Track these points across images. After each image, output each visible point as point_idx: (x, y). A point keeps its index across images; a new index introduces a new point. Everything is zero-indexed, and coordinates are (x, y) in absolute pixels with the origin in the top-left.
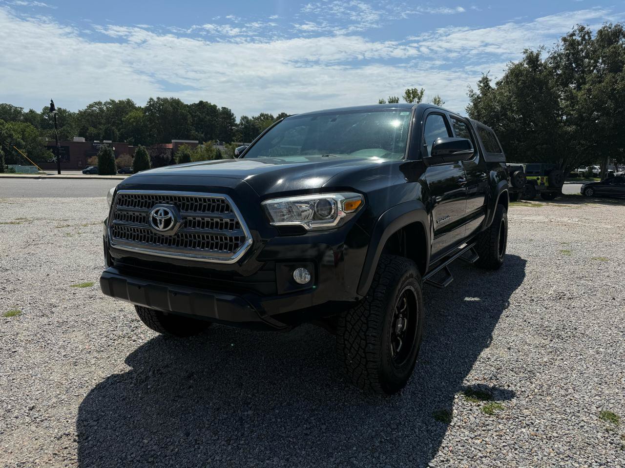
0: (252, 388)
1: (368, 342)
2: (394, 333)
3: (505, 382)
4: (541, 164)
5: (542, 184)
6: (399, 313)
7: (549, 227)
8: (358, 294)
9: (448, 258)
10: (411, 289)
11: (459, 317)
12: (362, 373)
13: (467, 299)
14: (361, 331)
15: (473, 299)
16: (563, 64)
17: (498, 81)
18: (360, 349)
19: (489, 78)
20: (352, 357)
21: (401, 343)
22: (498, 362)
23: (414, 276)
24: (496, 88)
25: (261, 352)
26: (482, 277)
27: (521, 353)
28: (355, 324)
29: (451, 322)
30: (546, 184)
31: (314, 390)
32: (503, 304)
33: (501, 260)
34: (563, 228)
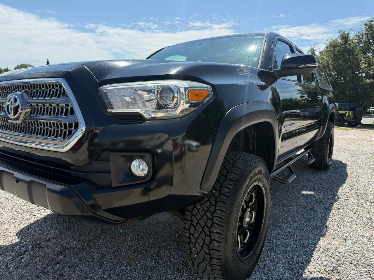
0: (110, 268)
1: (212, 238)
2: (241, 227)
3: (346, 277)
4: (349, 103)
5: (349, 116)
6: (247, 207)
7: (359, 142)
8: (201, 189)
9: (290, 159)
10: (259, 184)
11: (299, 207)
12: (206, 268)
13: (304, 192)
14: (206, 226)
15: (309, 193)
16: (364, 40)
17: (320, 51)
18: (205, 244)
19: (315, 49)
20: (197, 252)
21: (248, 234)
22: (337, 254)
23: (263, 172)
24: (319, 55)
25: (130, 232)
26: (315, 175)
27: (356, 245)
28: (200, 219)
29: (292, 211)
30: (352, 116)
31: (166, 274)
32: (334, 198)
33: (329, 163)
34: (369, 143)
